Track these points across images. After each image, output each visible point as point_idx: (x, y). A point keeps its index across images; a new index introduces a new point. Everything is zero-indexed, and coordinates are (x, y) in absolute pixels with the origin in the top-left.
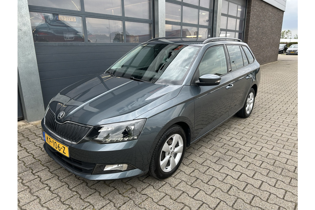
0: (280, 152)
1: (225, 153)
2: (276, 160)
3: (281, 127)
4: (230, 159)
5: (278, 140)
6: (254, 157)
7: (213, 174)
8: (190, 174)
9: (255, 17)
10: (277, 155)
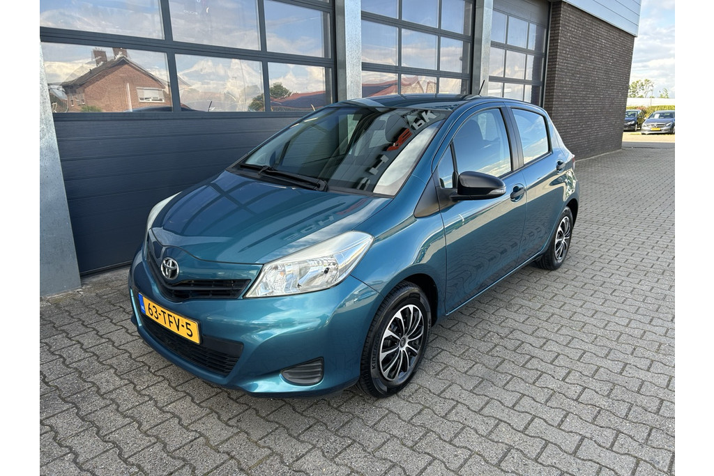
0: (626, 364)
1: (497, 366)
2: (614, 385)
3: (627, 303)
4: (508, 383)
5: (620, 336)
6: (562, 376)
7: (466, 419)
8: (412, 419)
9: (568, 49)
10: (619, 371)
